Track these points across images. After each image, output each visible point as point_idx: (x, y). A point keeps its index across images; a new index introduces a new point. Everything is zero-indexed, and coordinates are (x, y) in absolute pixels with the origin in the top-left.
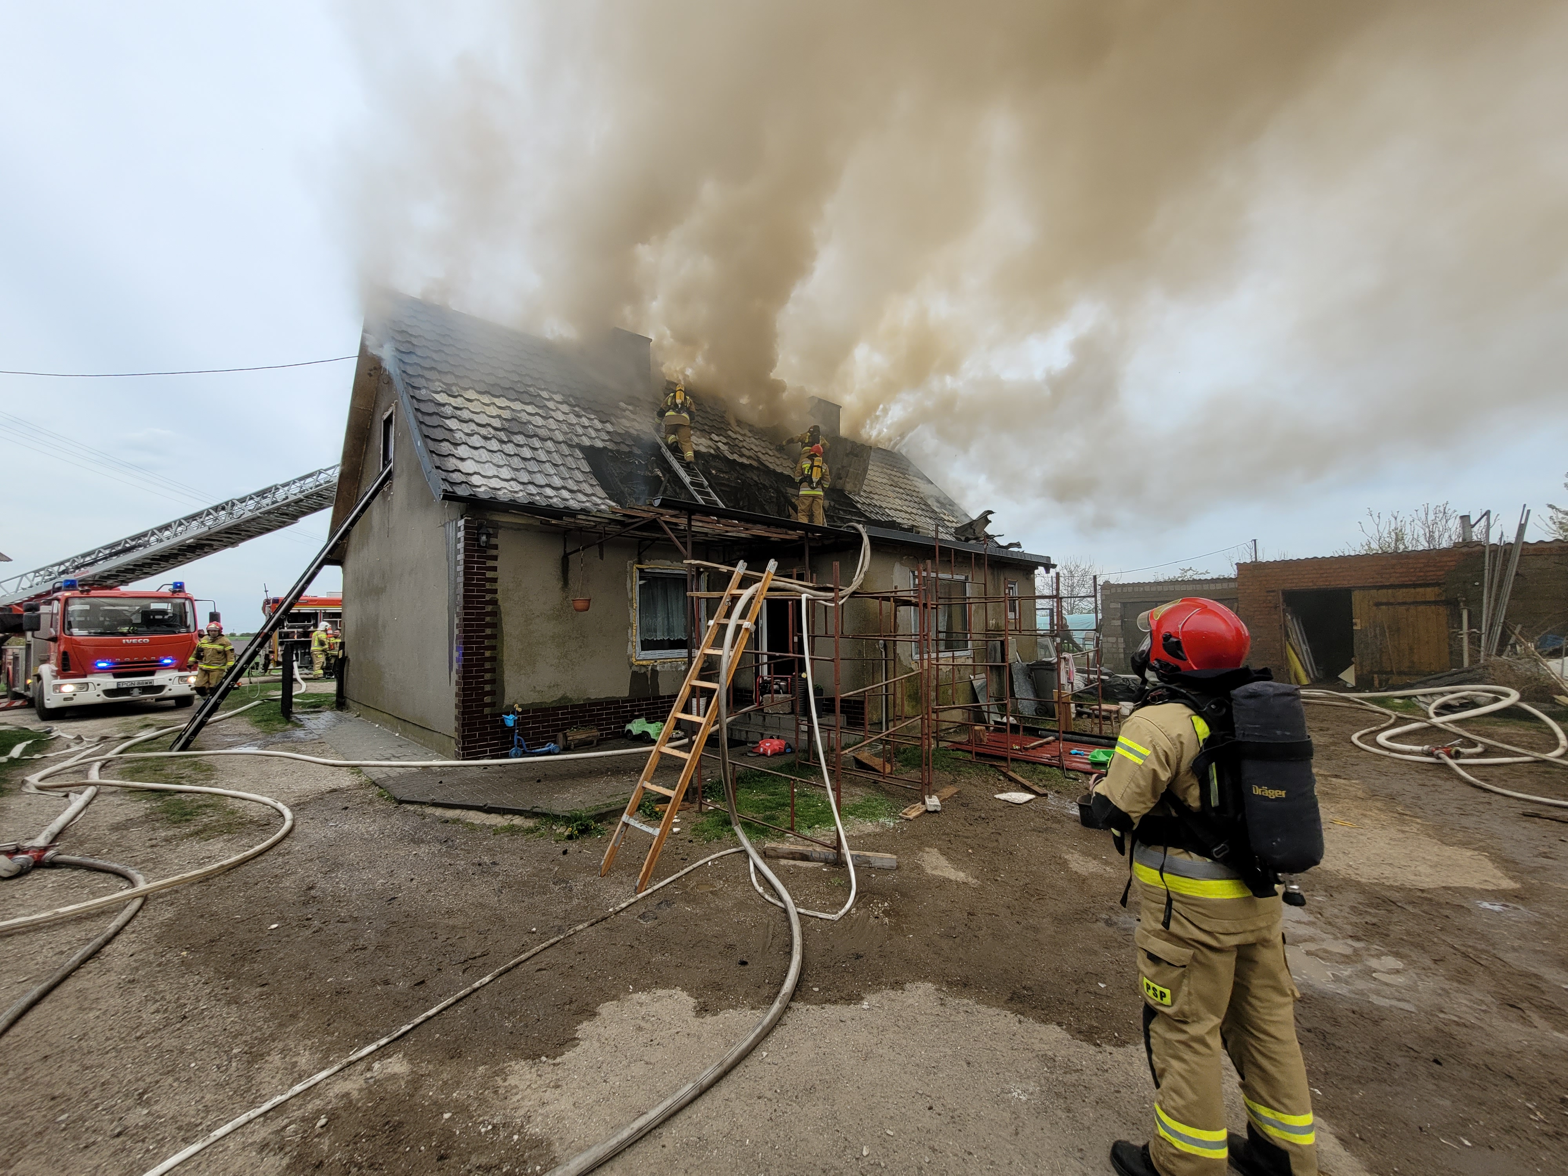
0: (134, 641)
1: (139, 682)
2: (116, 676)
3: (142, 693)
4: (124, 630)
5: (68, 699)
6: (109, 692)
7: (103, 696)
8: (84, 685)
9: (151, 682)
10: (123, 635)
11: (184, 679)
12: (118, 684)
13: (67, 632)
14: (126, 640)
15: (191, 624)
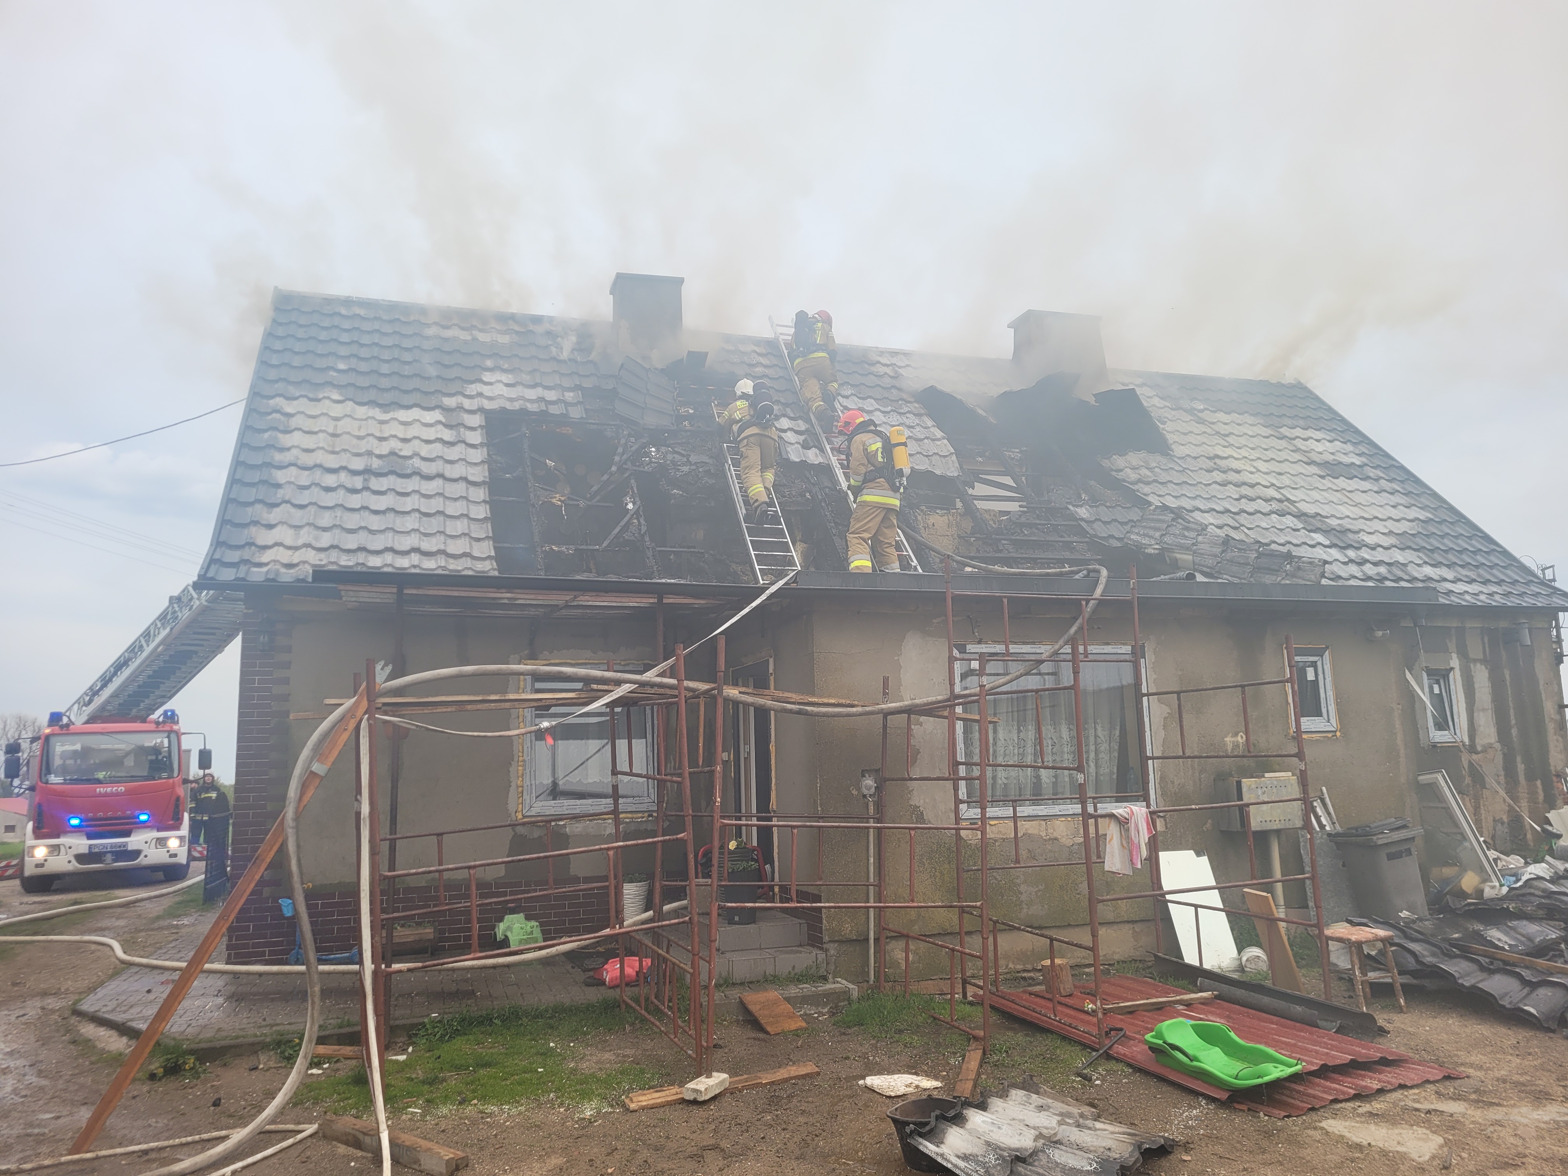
0: (109, 790)
1: (112, 845)
2: (89, 837)
3: (115, 861)
4: (101, 775)
5: (39, 865)
6: (80, 858)
7: (74, 862)
8: (55, 849)
9: (125, 845)
10: (99, 782)
11: (161, 842)
12: (90, 846)
13: (44, 779)
14: (100, 790)
15: (176, 766)
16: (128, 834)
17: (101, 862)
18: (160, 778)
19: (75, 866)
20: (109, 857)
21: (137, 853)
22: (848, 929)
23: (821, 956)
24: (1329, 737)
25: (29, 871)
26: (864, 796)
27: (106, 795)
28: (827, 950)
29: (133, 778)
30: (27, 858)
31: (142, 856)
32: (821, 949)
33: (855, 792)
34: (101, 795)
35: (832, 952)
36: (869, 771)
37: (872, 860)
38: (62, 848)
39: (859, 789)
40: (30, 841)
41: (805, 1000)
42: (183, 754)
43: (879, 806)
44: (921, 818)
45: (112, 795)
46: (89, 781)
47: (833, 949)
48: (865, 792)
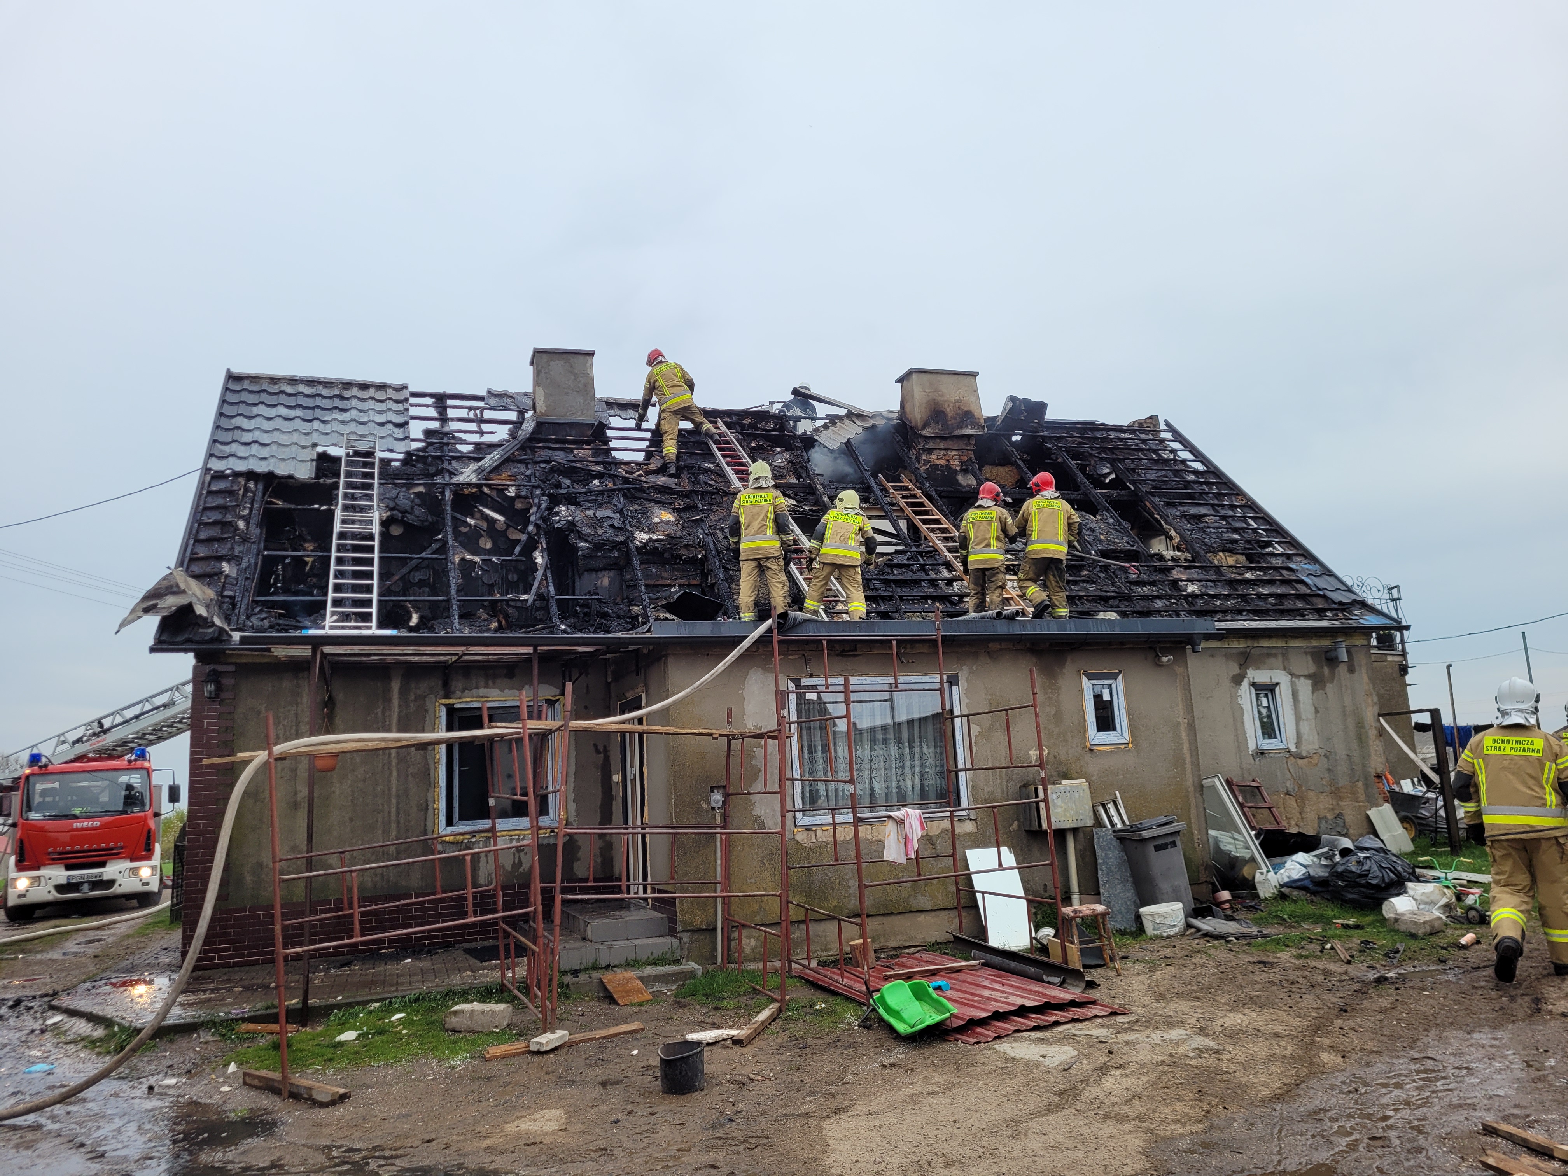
0: (85, 824)
1: (88, 876)
2: (68, 868)
3: (92, 890)
4: (77, 811)
5: (22, 896)
6: (60, 888)
7: (54, 892)
8: (37, 880)
9: (101, 875)
10: (75, 817)
11: (135, 871)
12: (68, 877)
13: (25, 816)
14: (77, 825)
15: (147, 801)
16: (103, 864)
17: (78, 891)
18: (132, 812)
19: (54, 896)
20: (86, 887)
21: (111, 883)
22: (699, 920)
23: (676, 943)
24: (1121, 749)
25: (11, 902)
26: (713, 809)
27: (82, 829)
28: (681, 939)
29: (107, 813)
30: (10, 890)
31: (116, 885)
32: (676, 937)
33: (705, 806)
34: (77, 830)
35: (685, 940)
36: (718, 787)
37: (719, 862)
38: (42, 879)
39: (708, 803)
40: (13, 874)
41: (656, 978)
42: (153, 789)
43: (725, 817)
44: (762, 825)
45: (88, 829)
46: (66, 817)
47: (686, 937)
48: (714, 805)
